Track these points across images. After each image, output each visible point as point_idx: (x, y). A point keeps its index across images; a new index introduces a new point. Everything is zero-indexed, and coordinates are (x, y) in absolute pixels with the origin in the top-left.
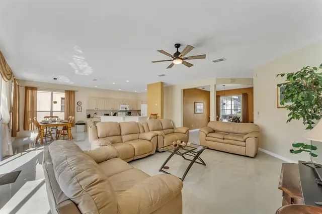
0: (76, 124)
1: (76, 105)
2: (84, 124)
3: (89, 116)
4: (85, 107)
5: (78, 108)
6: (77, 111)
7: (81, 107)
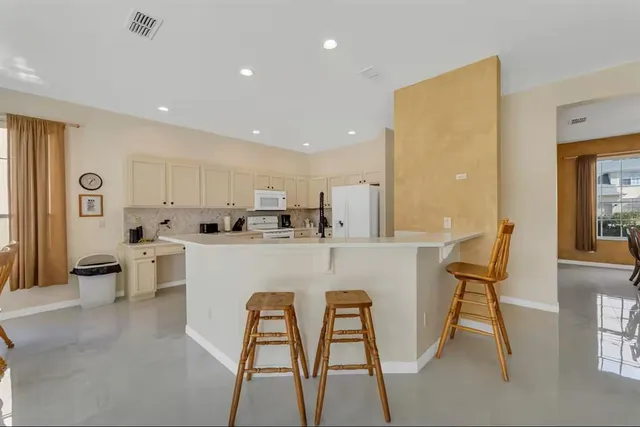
0: (75, 272)
1: (74, 190)
2: (116, 269)
3: (136, 235)
4: (116, 197)
5: (85, 200)
6: (81, 215)
7: (102, 197)
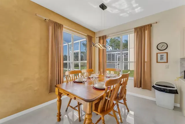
0: (153, 87)
2: (175, 92)
5: (159, 55)
6: (157, 62)
7: (167, 53)
